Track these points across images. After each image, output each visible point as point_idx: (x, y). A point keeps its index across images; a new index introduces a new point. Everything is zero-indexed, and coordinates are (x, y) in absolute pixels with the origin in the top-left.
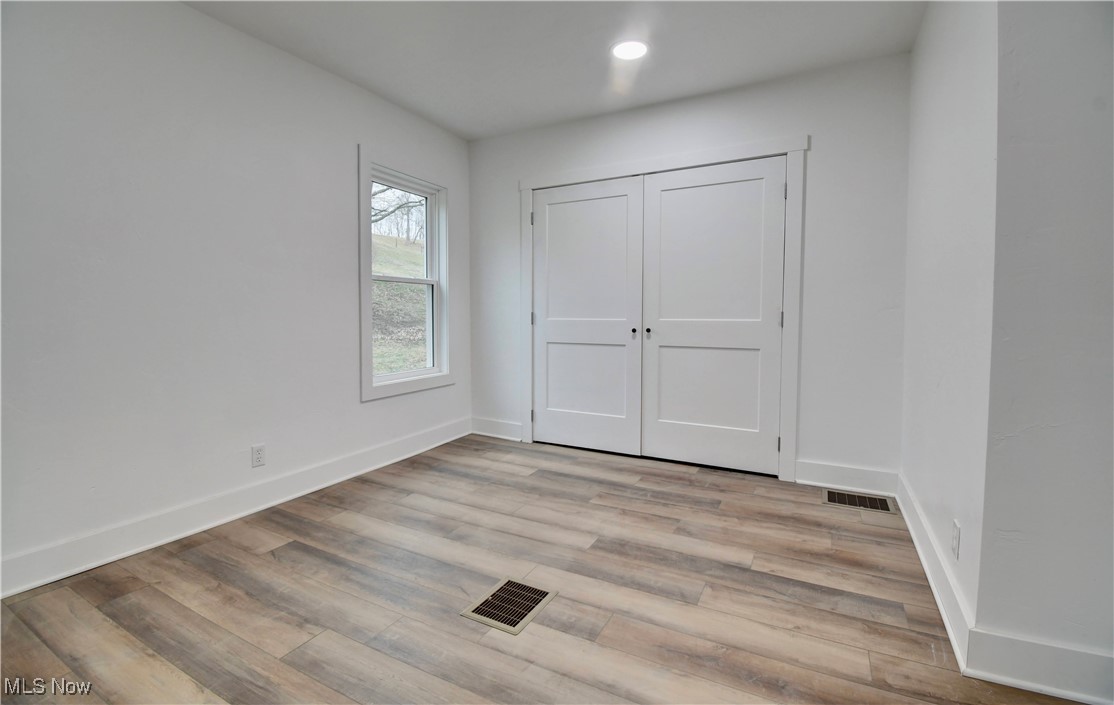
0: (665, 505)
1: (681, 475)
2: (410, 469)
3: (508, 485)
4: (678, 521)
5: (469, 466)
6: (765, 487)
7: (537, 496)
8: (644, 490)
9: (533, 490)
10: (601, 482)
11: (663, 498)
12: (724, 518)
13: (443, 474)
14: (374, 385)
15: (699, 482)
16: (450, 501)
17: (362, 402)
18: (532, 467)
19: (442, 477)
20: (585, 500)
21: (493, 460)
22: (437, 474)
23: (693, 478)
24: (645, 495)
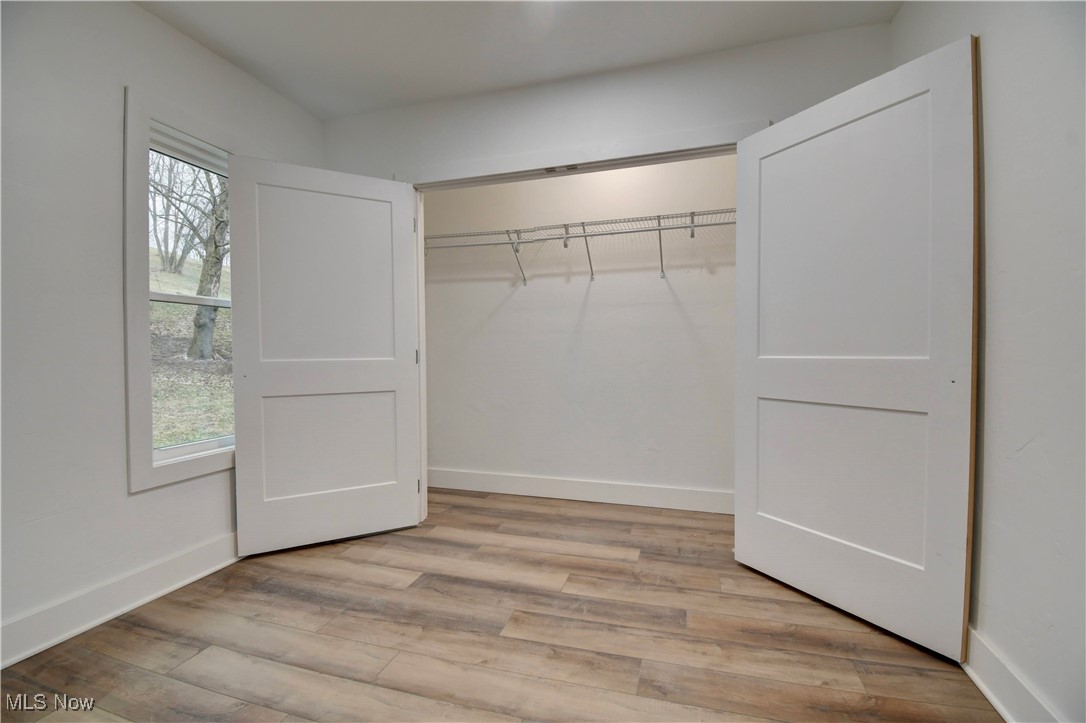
0: (611, 628)
1: (621, 565)
2: (220, 591)
3: (374, 611)
4: (637, 662)
5: (317, 577)
6: (731, 577)
7: (418, 631)
8: (576, 599)
9: (414, 617)
10: (513, 590)
11: (606, 615)
12: (701, 648)
13: (272, 597)
14: (155, 464)
15: (645, 576)
16: (272, 657)
17: (131, 494)
18: (413, 570)
19: (269, 603)
20: (493, 629)
21: (356, 562)
22: (262, 597)
23: (637, 570)
24: (579, 610)
